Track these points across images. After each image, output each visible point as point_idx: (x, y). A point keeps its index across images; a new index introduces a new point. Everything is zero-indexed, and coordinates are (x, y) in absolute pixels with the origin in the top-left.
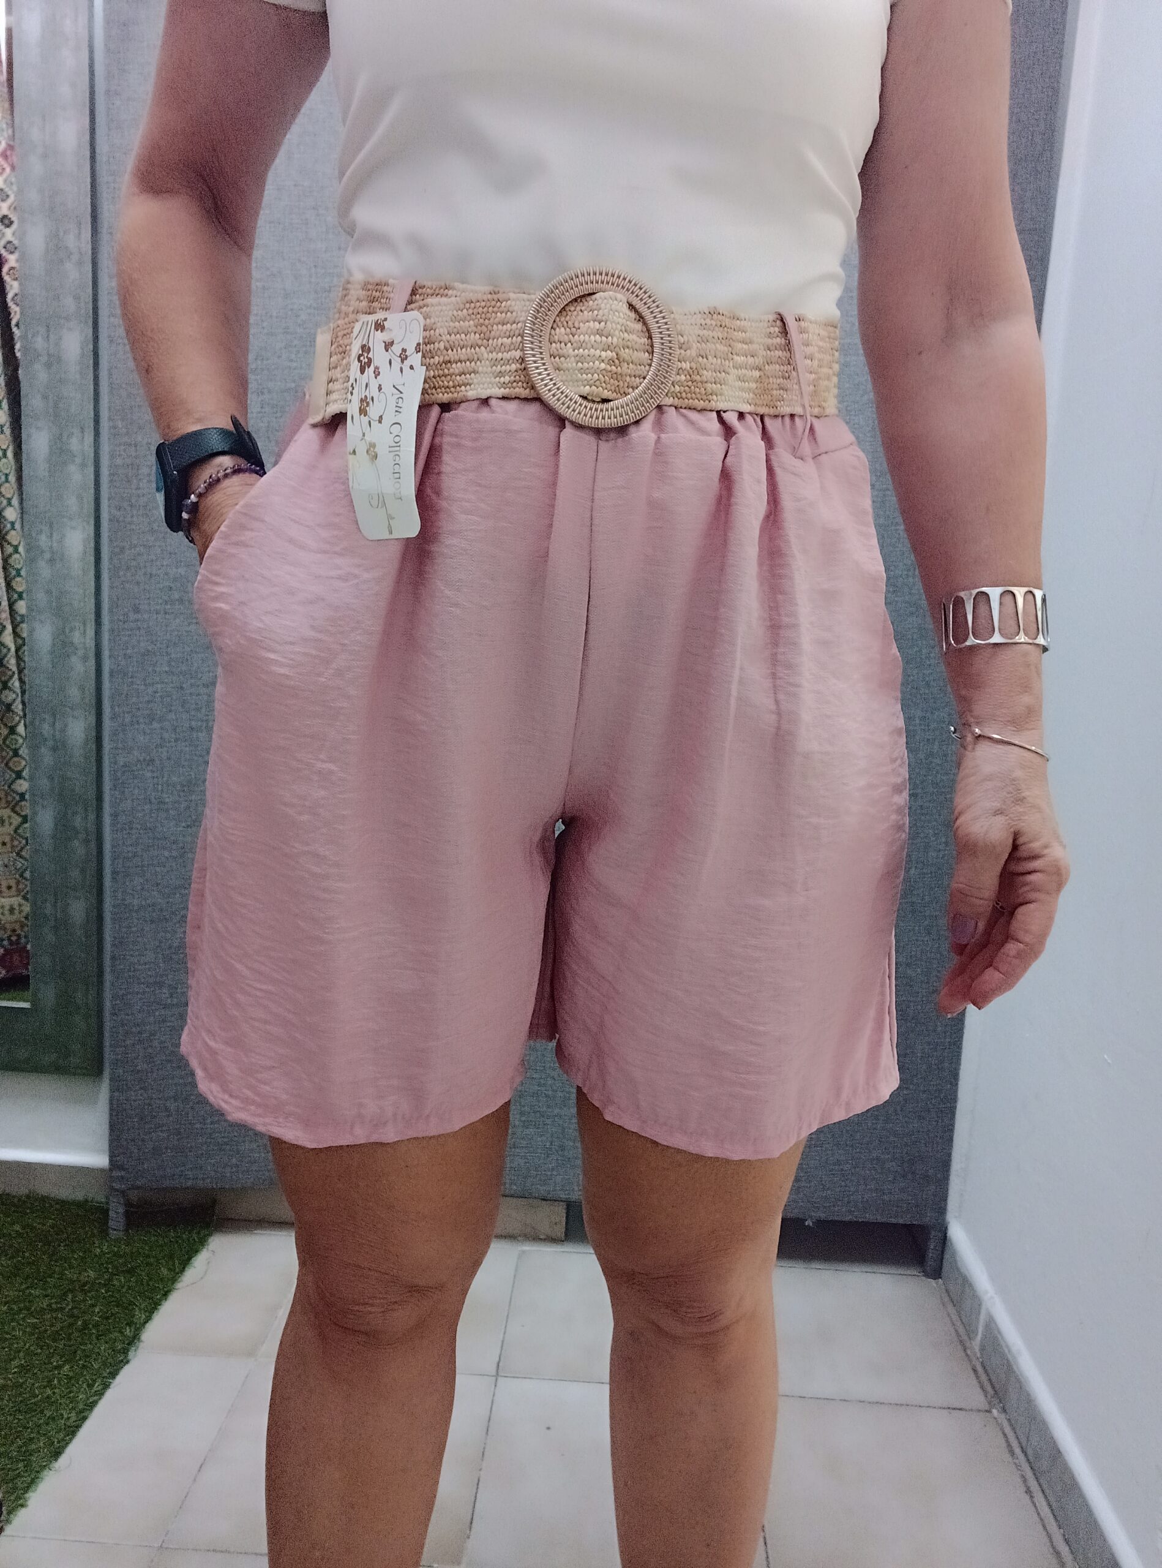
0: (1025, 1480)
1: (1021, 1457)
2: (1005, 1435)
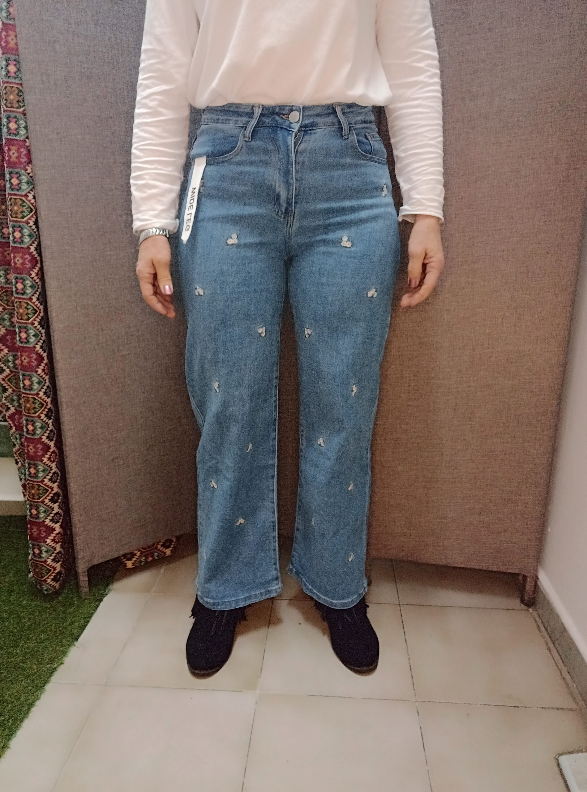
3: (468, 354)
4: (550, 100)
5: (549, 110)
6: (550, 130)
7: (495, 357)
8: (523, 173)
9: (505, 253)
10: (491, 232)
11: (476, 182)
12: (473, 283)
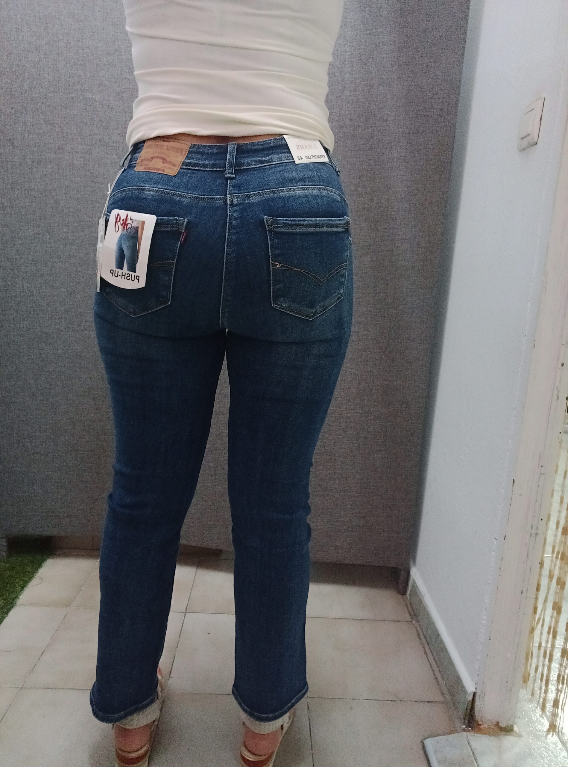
0: (424, 649)
1: (424, 639)
2: (417, 631)
3: (355, 387)
4: (413, 202)
5: (412, 209)
6: (413, 223)
7: (376, 390)
8: (395, 252)
9: (382, 310)
10: (371, 295)
11: (361, 256)
12: (358, 332)
